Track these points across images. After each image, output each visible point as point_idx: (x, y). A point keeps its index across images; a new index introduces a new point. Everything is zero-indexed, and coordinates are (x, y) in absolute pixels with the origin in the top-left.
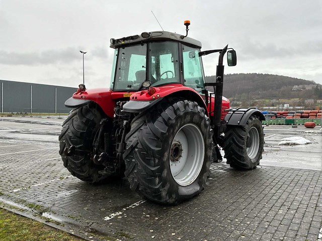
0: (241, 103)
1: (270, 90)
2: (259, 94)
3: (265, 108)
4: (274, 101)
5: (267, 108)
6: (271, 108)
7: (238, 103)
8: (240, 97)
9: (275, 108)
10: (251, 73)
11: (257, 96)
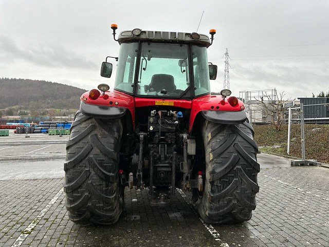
0: (29, 111)
1: (60, 99)
2: (48, 103)
3: (57, 117)
4: (64, 110)
5: (60, 117)
6: (64, 117)
7: (26, 111)
8: (28, 105)
9: (67, 117)
10: (39, 80)
11: (47, 105)
